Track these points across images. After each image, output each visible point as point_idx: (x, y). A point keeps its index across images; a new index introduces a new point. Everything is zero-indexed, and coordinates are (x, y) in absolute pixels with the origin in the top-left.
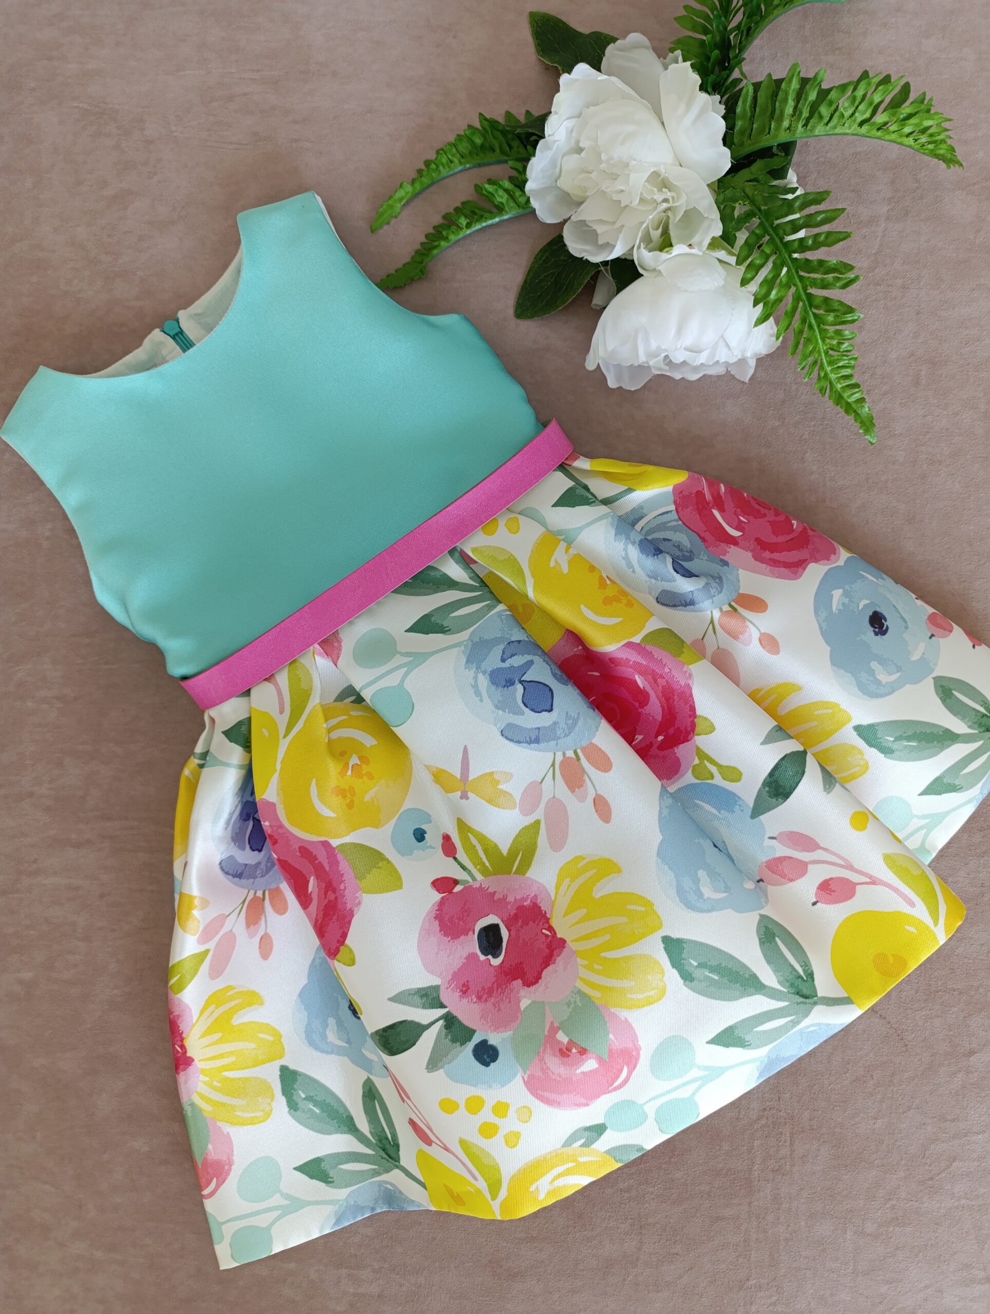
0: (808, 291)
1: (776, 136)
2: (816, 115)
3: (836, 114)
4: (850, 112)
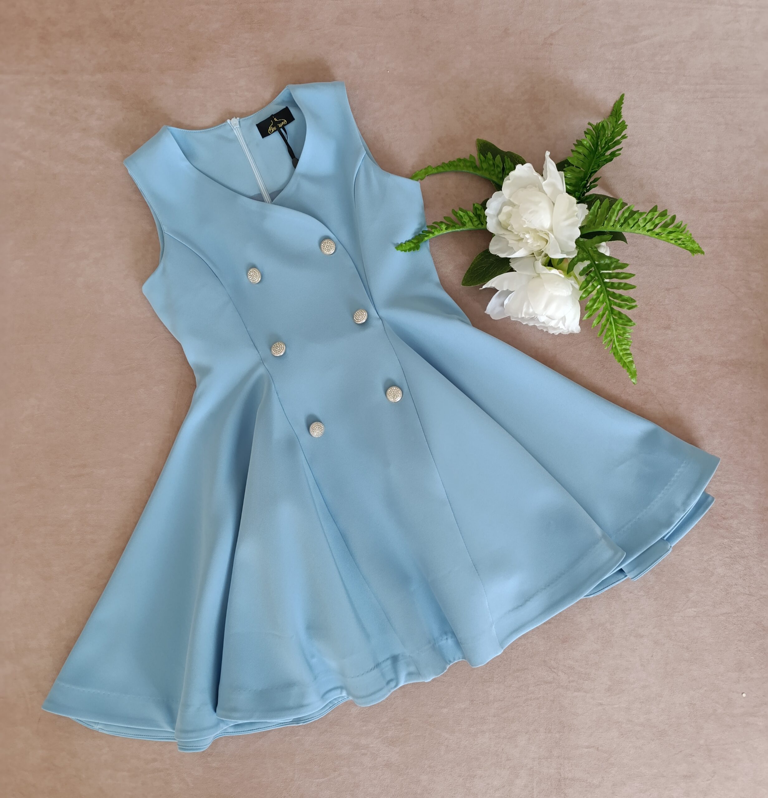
0: (612, 307)
1: (606, 228)
2: (627, 223)
3: (636, 225)
4: (643, 225)
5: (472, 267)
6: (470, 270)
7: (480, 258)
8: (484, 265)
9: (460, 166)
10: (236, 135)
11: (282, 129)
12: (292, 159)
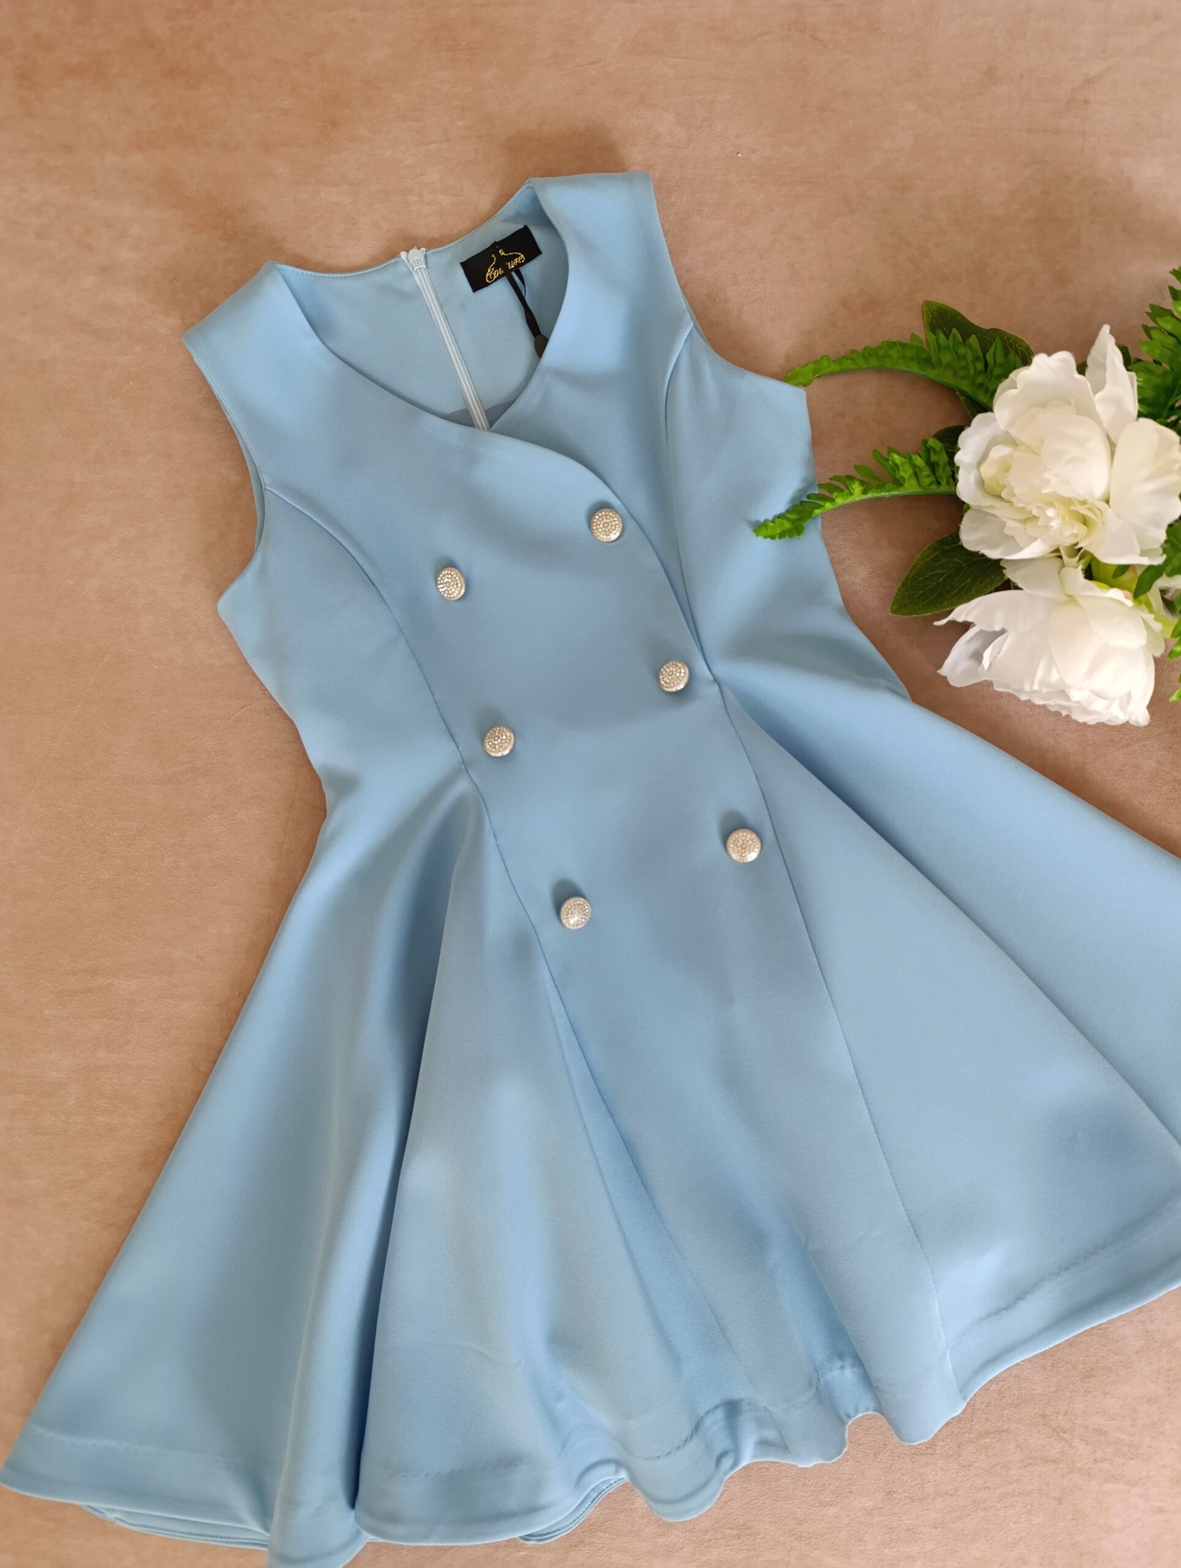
5: (913, 574)
6: (909, 582)
7: (931, 557)
8: (939, 572)
9: (890, 357)
10: (417, 285)
11: (514, 274)
12: (533, 338)
